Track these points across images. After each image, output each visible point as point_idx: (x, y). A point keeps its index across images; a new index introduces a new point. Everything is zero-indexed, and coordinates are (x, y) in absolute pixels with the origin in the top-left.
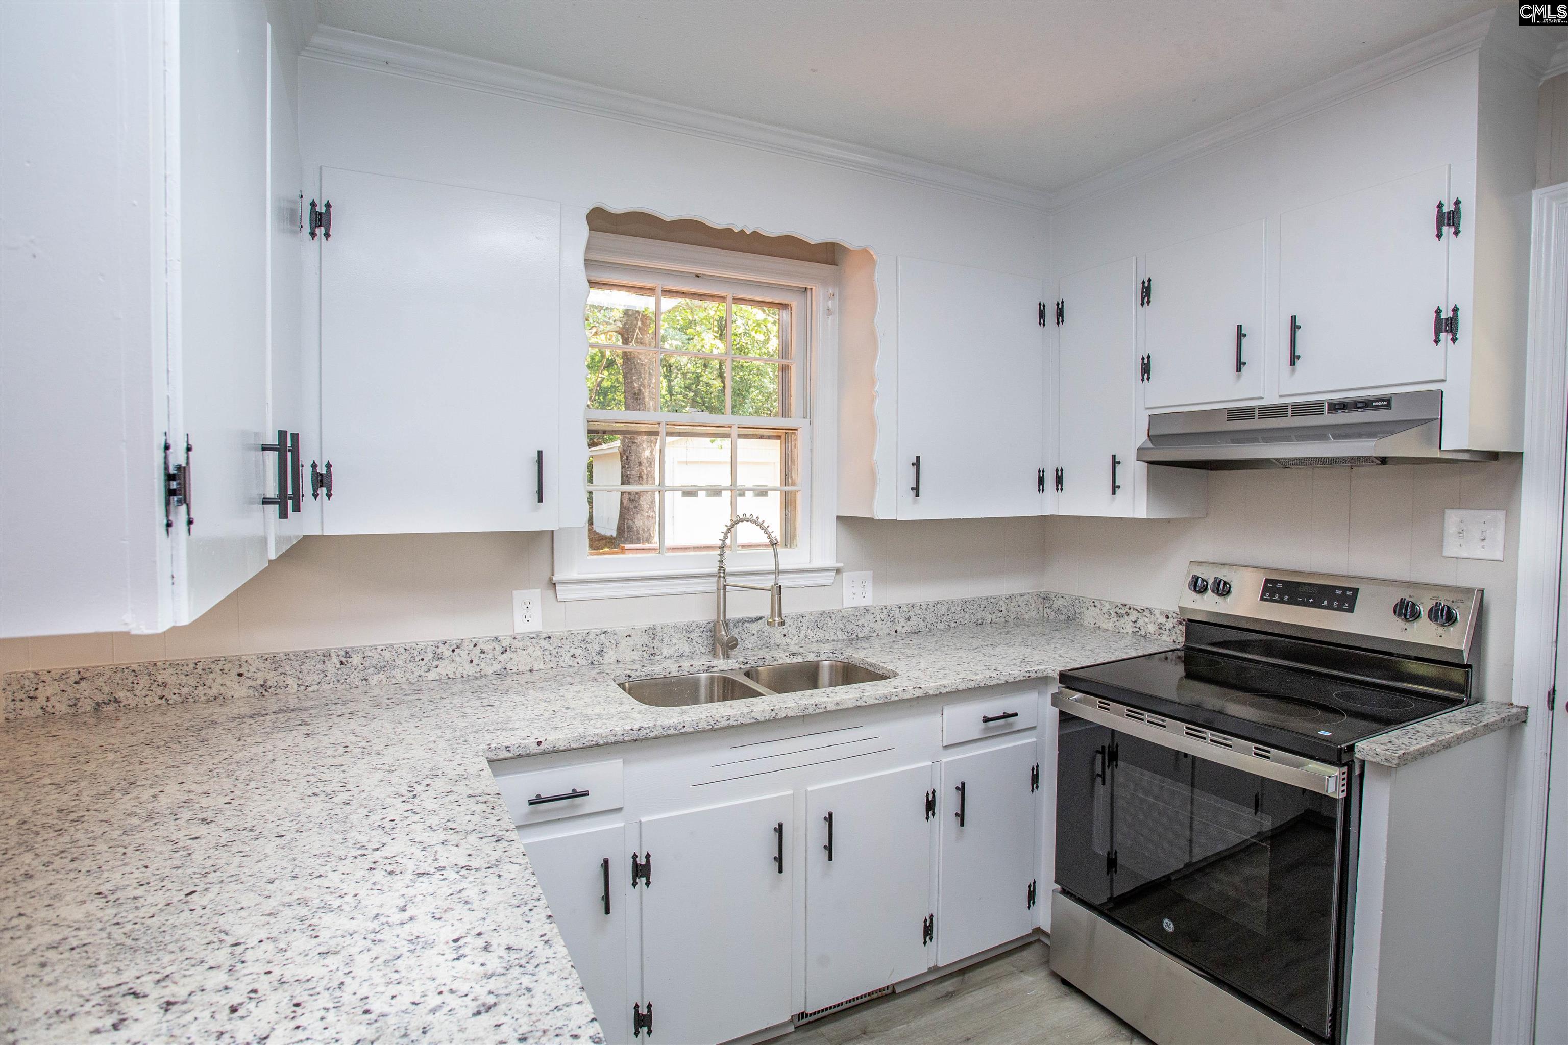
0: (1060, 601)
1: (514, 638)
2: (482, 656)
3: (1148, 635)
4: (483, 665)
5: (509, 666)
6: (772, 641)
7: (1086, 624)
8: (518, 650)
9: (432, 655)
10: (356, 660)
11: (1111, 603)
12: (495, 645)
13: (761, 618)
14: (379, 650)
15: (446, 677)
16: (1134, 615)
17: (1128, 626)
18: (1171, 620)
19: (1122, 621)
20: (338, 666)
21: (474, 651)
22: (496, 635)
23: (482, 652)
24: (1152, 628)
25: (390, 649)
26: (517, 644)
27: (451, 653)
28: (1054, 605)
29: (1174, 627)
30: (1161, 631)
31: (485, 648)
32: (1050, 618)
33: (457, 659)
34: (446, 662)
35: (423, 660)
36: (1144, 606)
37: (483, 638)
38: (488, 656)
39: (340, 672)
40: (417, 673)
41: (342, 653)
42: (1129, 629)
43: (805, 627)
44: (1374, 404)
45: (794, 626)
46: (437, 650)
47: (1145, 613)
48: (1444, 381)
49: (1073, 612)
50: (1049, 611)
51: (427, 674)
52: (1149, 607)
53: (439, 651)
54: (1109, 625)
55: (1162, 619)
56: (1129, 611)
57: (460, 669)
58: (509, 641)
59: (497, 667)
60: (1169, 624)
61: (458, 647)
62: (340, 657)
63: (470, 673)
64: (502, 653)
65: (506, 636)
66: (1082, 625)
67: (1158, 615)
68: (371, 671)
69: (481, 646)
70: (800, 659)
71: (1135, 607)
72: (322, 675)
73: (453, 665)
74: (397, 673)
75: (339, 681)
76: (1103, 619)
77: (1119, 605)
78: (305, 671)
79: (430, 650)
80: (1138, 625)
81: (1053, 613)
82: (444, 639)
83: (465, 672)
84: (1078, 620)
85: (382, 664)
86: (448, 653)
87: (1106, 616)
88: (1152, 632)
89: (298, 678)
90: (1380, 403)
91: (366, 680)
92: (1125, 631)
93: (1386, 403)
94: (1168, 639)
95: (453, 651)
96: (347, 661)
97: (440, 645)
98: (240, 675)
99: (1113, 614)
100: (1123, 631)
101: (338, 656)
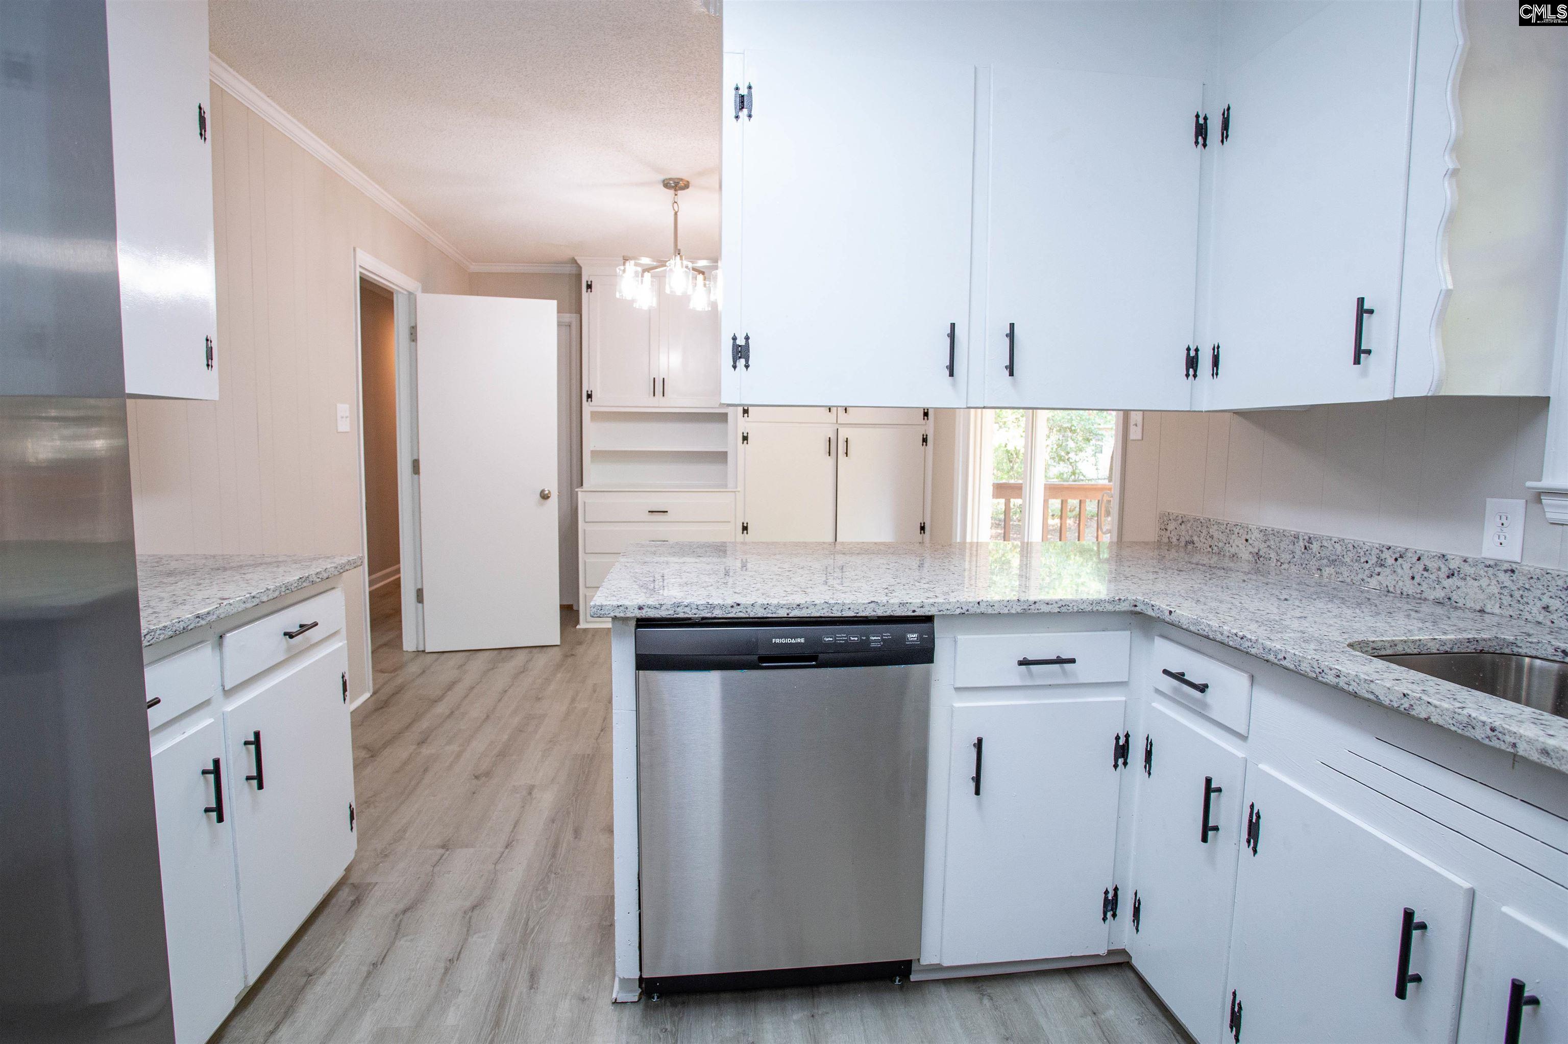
1: (1465, 561)
2: (1426, 574)
4: (1424, 587)
5: (1454, 597)
8: (1468, 578)
9: (1376, 560)
10: (1315, 547)
12: (1440, 563)
14: (1333, 542)
15: (1386, 589)
20: (1303, 550)
21: (1417, 566)
22: (1444, 552)
23: (1426, 569)
25: (1342, 543)
26: (1467, 569)
27: (1393, 562)
31: (1430, 565)
33: (1399, 571)
34: (1387, 571)
35: (1367, 562)
37: (1429, 552)
38: (1431, 576)
39: (1303, 556)
40: (1360, 576)
41: (1306, 538)
46: (1381, 555)
51: (1369, 580)
53: (1383, 556)
57: (1401, 583)
58: (1458, 563)
59: (1440, 594)
61: (1401, 557)
62: (1305, 541)
63: (1410, 593)
64: (1448, 577)
65: (1457, 556)
68: (1325, 561)
69: (1425, 561)
72: (1291, 556)
73: (1394, 577)
74: (1344, 569)
75: (1302, 565)
78: (1282, 548)
79: (1375, 552)
82: (1390, 544)
83: (1405, 589)
85: (1334, 557)
86: (1390, 561)
89: (1277, 553)
91: (1321, 570)
95: (1396, 560)
96: (1309, 546)
97: (1384, 549)
98: (1247, 540)
101: (1304, 540)
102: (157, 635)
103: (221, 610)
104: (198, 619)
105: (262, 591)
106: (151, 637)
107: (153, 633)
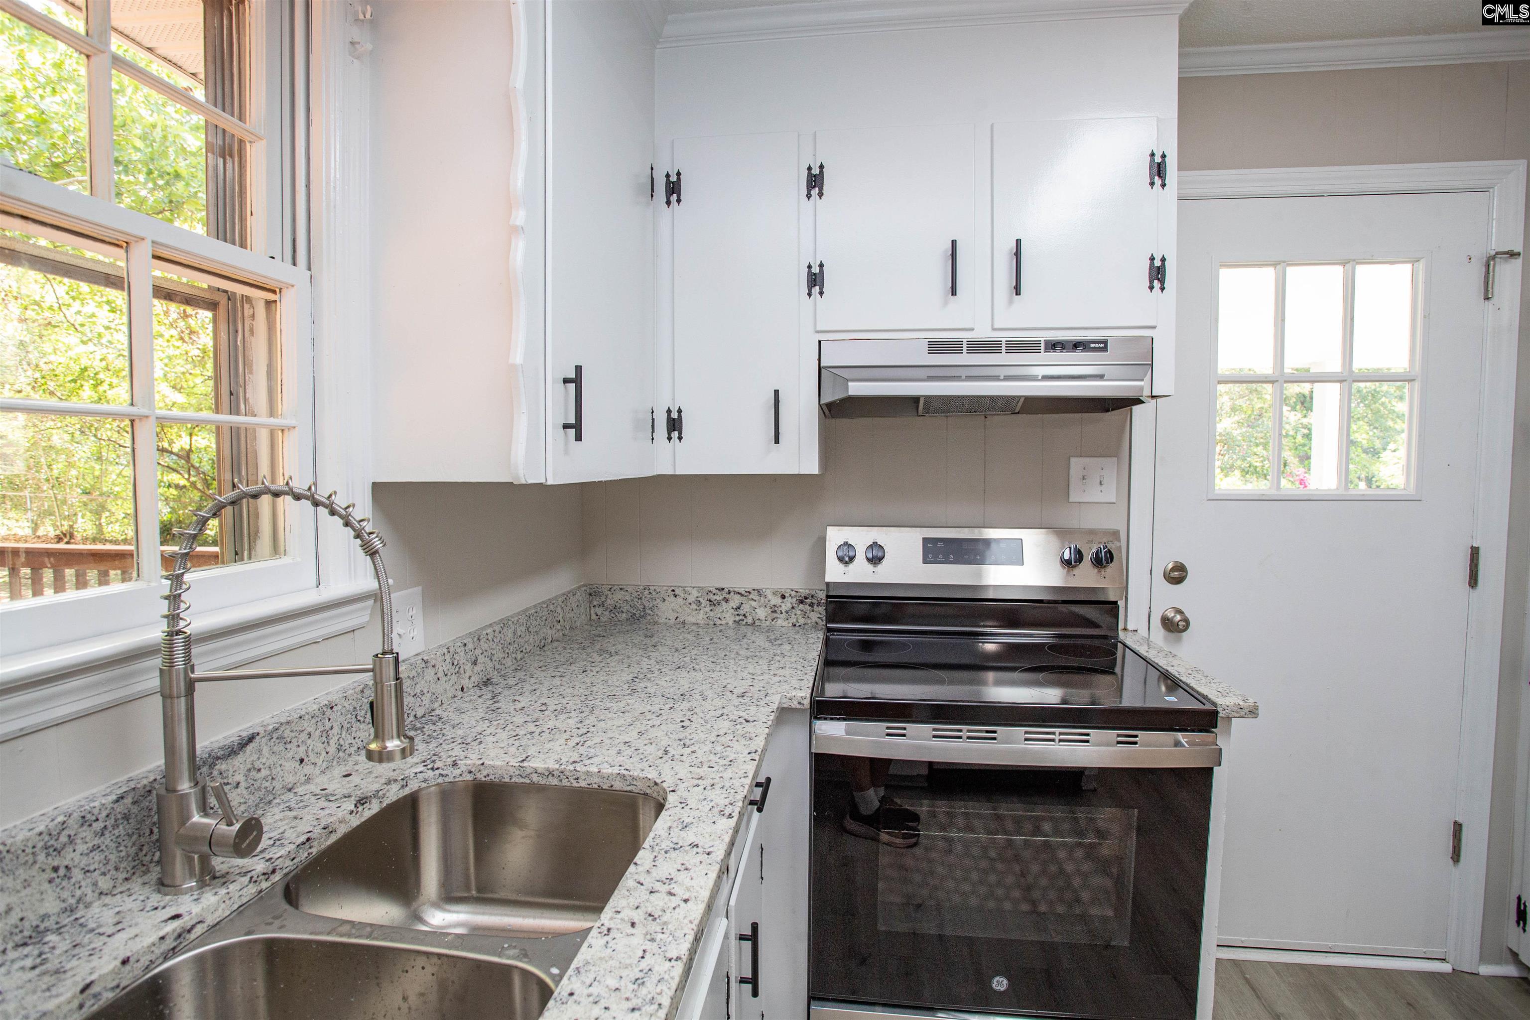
0: (618, 596)
3: (757, 623)
6: (278, 785)
7: (662, 620)
11: (700, 589)
13: (251, 739)
16: (735, 601)
17: (728, 615)
18: (788, 600)
19: (718, 609)
24: (761, 613)
28: (609, 602)
29: (793, 608)
30: (775, 615)
32: (603, 619)
36: (749, 586)
42: (729, 618)
43: (336, 730)
44: (1092, 345)
45: (318, 733)
47: (751, 596)
48: (1154, 327)
49: (641, 607)
50: (599, 611)
52: (756, 587)
54: (700, 617)
55: (777, 601)
56: (727, 596)
60: (786, 605)
66: (656, 623)
67: (770, 596)
70: (374, 808)
71: (736, 590)
76: (689, 611)
77: (712, 589)
80: (742, 612)
81: (607, 613)
84: (649, 618)
87: (694, 606)
88: (763, 618)
90: (1097, 345)
92: (723, 622)
93: (1103, 345)
94: (785, 623)
99: (704, 602)
100: (720, 622)
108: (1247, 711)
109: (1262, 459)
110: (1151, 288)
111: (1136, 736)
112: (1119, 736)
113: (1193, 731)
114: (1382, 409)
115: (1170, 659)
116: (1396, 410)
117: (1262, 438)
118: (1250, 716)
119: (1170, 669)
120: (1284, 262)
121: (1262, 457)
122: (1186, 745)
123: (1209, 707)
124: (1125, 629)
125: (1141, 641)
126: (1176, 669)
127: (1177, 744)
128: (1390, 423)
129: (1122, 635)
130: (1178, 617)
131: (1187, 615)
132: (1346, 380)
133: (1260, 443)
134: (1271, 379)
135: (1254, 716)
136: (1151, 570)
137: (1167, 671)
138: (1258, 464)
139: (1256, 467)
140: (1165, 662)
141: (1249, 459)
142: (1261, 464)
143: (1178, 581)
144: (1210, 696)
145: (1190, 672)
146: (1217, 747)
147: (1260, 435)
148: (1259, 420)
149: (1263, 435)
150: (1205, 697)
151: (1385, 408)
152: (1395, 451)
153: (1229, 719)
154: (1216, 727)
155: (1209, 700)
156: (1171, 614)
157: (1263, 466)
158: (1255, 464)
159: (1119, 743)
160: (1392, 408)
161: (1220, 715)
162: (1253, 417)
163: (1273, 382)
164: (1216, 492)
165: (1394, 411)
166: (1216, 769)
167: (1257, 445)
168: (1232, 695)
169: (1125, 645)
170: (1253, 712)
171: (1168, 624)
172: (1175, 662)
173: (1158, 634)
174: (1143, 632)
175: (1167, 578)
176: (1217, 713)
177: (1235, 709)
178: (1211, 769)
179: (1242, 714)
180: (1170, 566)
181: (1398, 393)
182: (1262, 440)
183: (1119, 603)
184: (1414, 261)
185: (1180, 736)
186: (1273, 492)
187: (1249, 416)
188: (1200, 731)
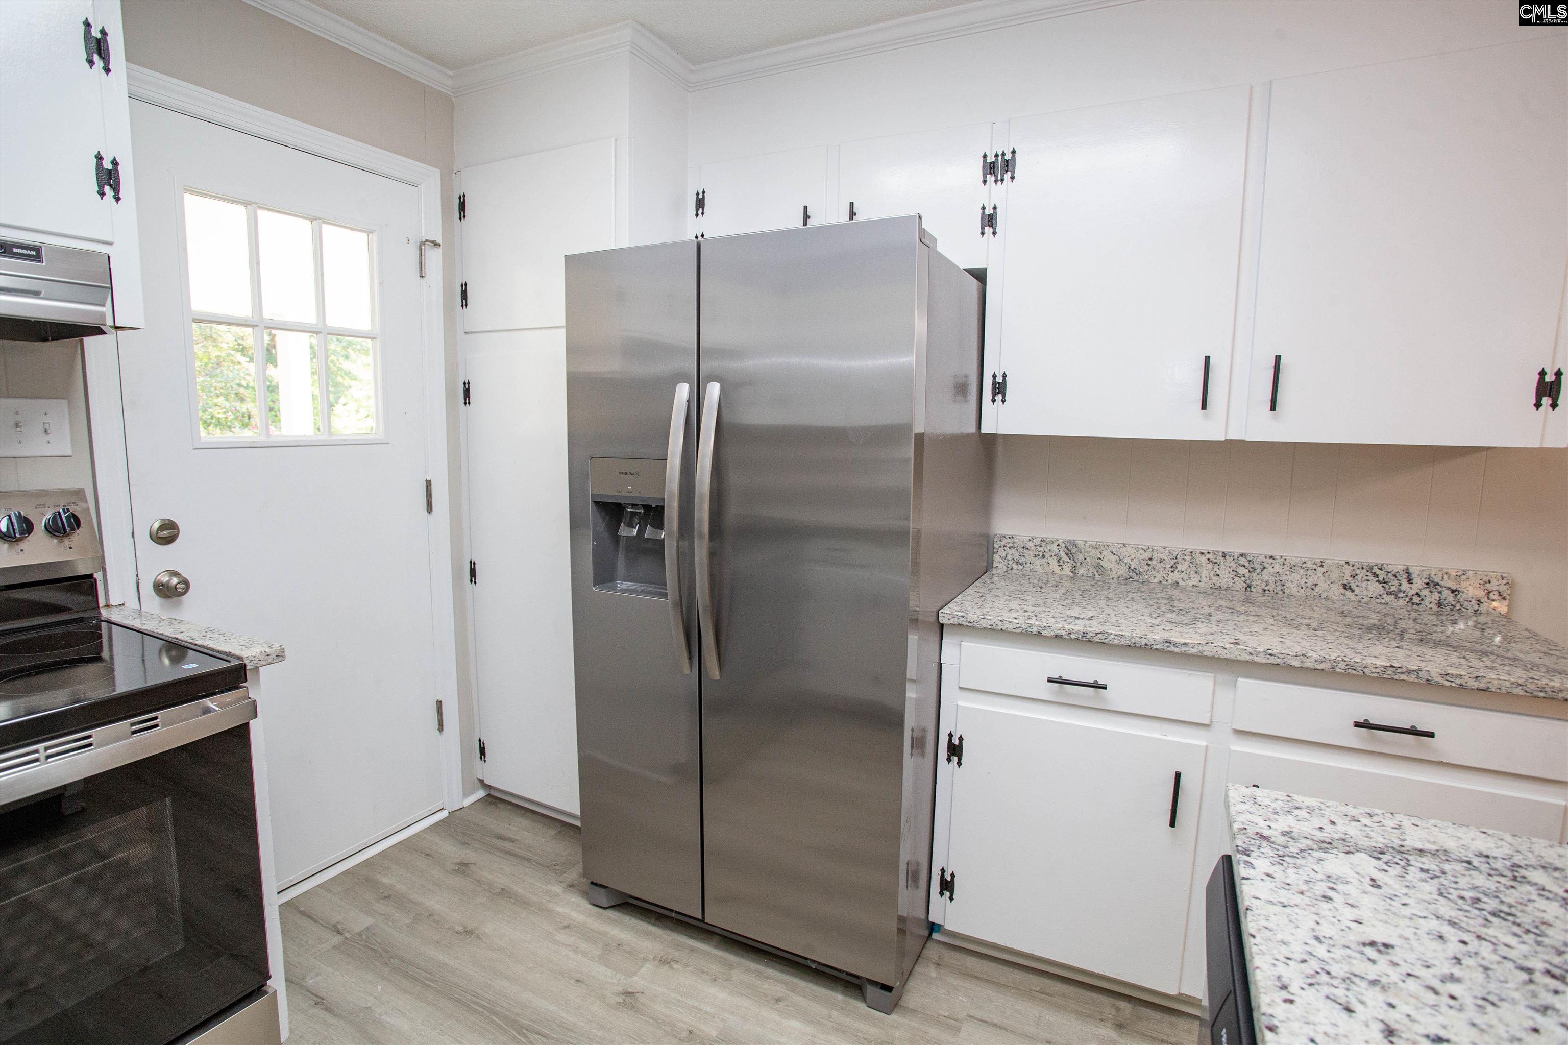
44: (17, 250)
48: (111, 243)
90: (24, 251)
93: (33, 252)
102: (1110, 638)
103: (1205, 648)
104: (1168, 644)
105: (1290, 653)
106: (1104, 637)
107: (1106, 635)
108: (274, 656)
109: (224, 410)
110: (102, 194)
111: (156, 718)
112: (133, 724)
113: (222, 692)
114: (332, 365)
115: (177, 626)
116: (344, 367)
117: (222, 388)
118: (278, 660)
119: (179, 636)
120: (255, 203)
121: (224, 408)
122: (217, 709)
123: (234, 662)
124: (107, 606)
125: (133, 614)
126: (185, 635)
127: (207, 711)
128: (340, 379)
129: (105, 613)
130: (175, 580)
131: (184, 575)
132: (321, 332)
133: (221, 394)
134: (252, 324)
135: (281, 659)
136: (133, 533)
137: (177, 639)
138: (221, 416)
139: (219, 418)
140: (172, 630)
141: (210, 410)
142: (224, 416)
143: (169, 540)
144: (234, 652)
145: (205, 634)
146: (250, 700)
147: (219, 385)
148: (217, 368)
149: (223, 385)
150: (229, 654)
151: (335, 365)
152: (345, 405)
153: (256, 669)
154: (246, 681)
155: (233, 656)
156: (165, 579)
157: (226, 418)
158: (218, 416)
159: (134, 732)
160: (340, 366)
161: (248, 667)
162: (210, 365)
163: (253, 326)
164: (202, 440)
165: (342, 369)
166: (252, 722)
167: (218, 396)
168: (256, 645)
169: (109, 622)
170: (280, 656)
171: (164, 591)
172: (183, 628)
173: (152, 602)
174: (133, 604)
175: (154, 537)
176: (245, 666)
177: (262, 657)
178: (247, 724)
179: (270, 660)
180: (157, 525)
181: (344, 353)
182: (222, 391)
183: (95, 576)
184: (369, 232)
185: (208, 702)
186: (262, 439)
187: (206, 365)
188: (229, 690)
